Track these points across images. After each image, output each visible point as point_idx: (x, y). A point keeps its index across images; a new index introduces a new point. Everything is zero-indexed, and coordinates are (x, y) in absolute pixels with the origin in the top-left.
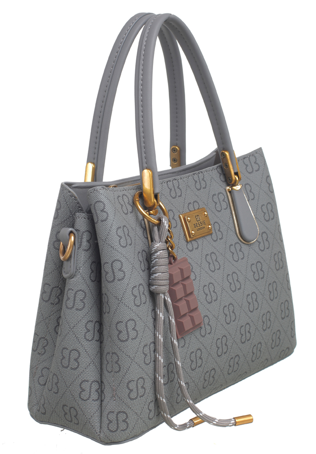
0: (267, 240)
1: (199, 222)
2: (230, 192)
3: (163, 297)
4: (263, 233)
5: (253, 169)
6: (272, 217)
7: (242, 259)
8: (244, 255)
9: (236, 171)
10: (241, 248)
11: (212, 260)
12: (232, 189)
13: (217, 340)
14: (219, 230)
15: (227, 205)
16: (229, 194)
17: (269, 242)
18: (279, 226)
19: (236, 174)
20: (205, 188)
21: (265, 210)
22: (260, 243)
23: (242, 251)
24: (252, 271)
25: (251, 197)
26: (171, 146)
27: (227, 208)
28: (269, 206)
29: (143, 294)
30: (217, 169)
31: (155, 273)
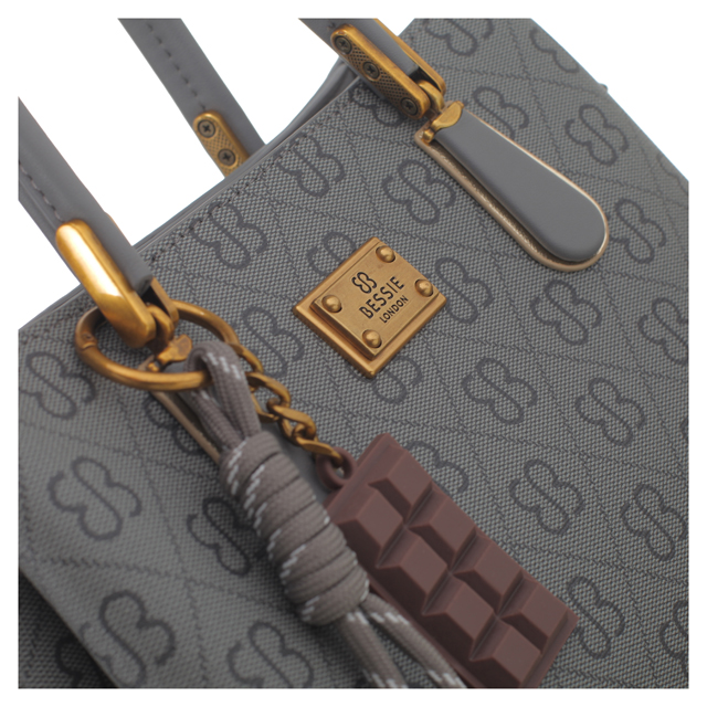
0: (643, 220)
1: (374, 291)
2: (434, 143)
3: (364, 621)
4: (618, 206)
5: (471, 36)
6: (617, 142)
7: (597, 323)
8: (596, 309)
9: (411, 69)
10: (573, 291)
11: (493, 385)
12: (433, 130)
13: (662, 633)
14: (467, 280)
15: (450, 189)
16: (434, 152)
17: (654, 223)
18: (660, 156)
19: (418, 76)
20: (342, 176)
21: (585, 135)
22: (625, 241)
23: (582, 301)
24: (652, 340)
25: (515, 119)
26: (190, 122)
27: (453, 198)
28: (592, 117)
29: (285, 652)
30: (351, 99)
31: (286, 557)
